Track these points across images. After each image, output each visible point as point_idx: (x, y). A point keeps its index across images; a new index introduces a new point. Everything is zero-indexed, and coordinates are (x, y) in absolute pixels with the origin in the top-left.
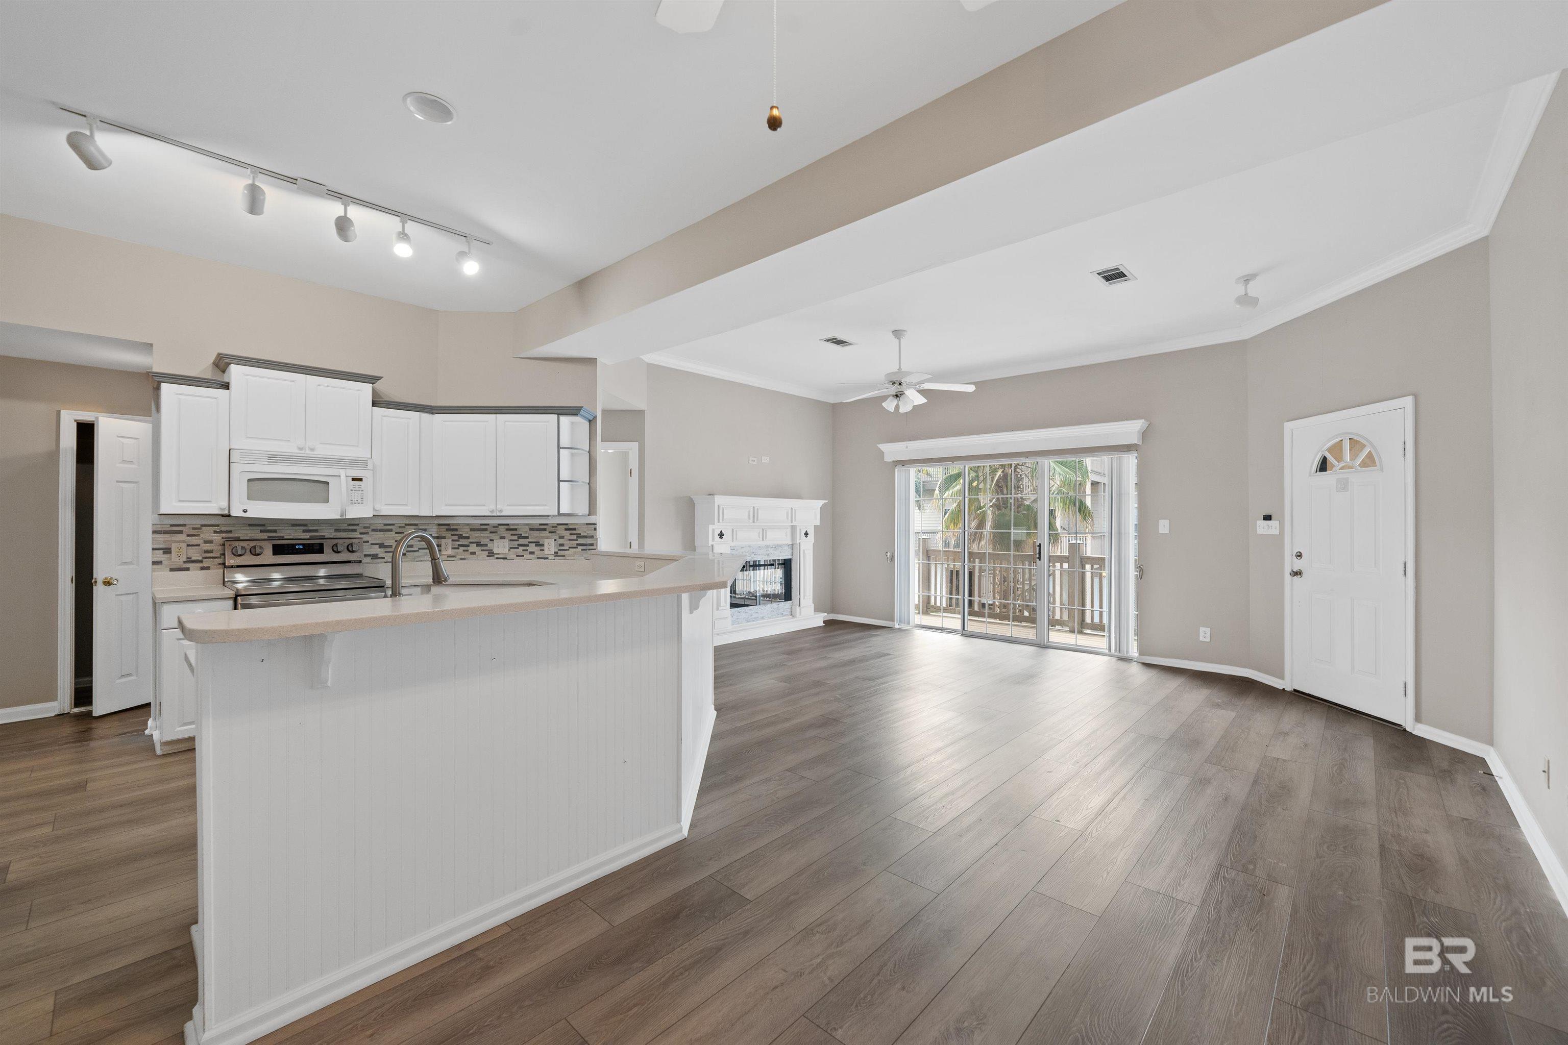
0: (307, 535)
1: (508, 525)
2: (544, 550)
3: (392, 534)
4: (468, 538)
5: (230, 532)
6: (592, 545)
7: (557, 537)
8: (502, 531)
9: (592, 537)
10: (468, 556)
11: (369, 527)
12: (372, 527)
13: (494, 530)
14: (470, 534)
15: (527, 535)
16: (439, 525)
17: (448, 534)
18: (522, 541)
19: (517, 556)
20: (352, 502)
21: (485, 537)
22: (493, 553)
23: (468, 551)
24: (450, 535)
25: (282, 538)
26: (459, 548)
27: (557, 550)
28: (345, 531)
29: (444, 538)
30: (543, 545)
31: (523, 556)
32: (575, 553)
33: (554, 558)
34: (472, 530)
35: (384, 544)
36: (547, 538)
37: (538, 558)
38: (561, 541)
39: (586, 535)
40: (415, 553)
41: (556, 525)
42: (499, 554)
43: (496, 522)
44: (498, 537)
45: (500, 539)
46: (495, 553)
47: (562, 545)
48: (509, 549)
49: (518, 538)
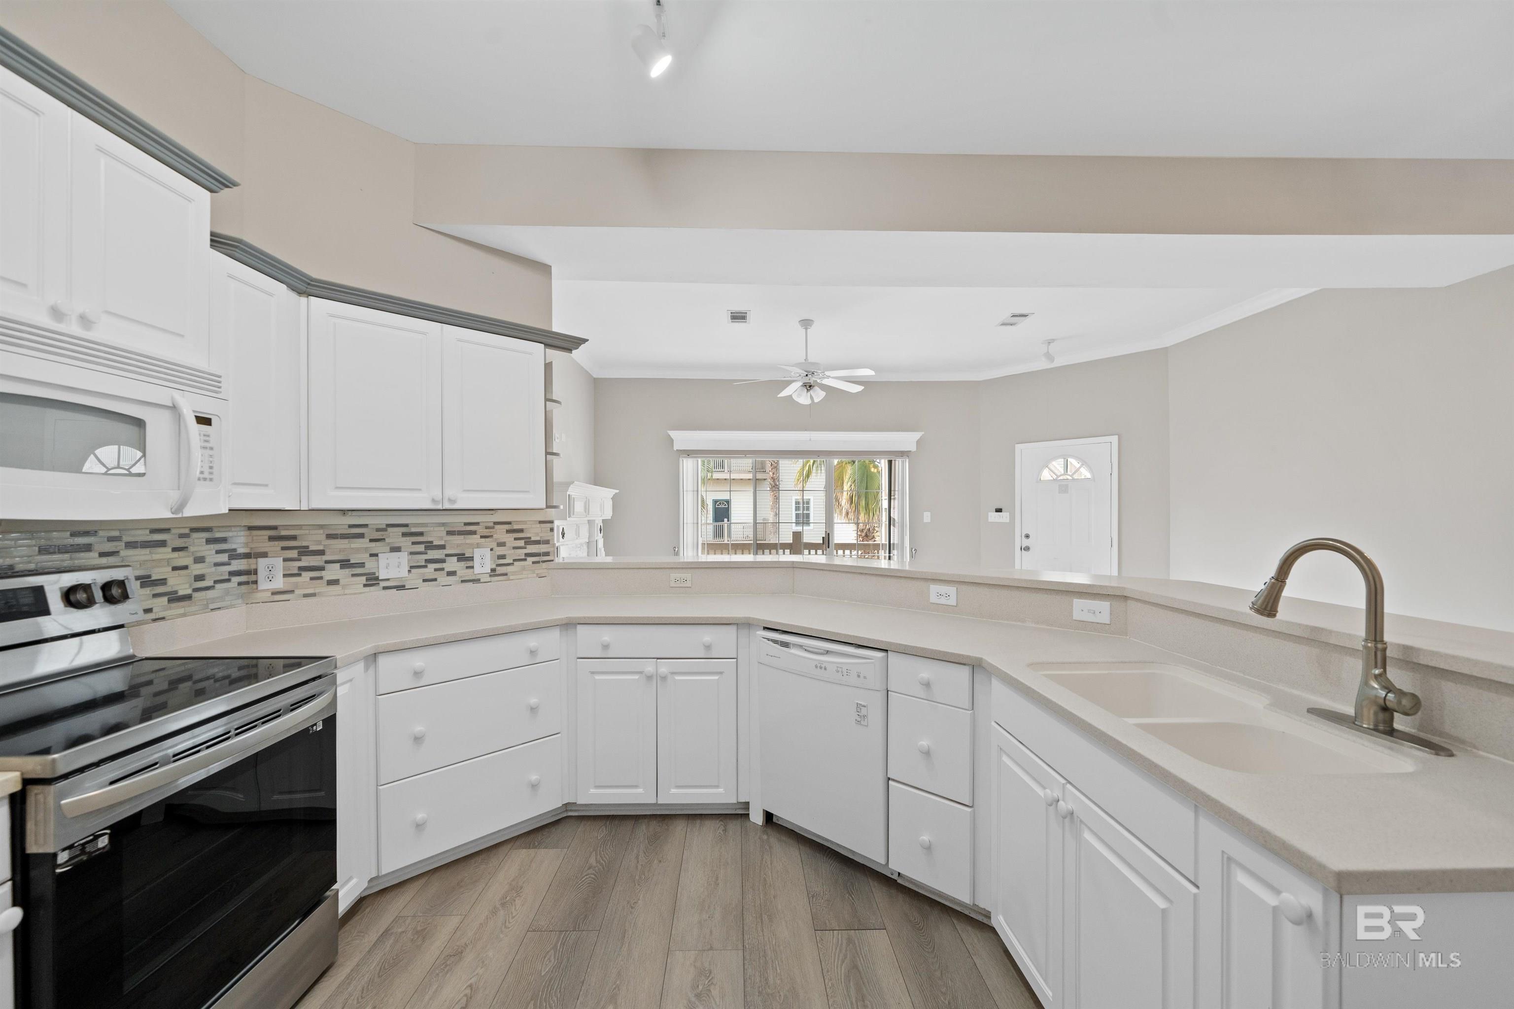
1: (406, 525)
2: (472, 567)
3: (165, 553)
4: (321, 553)
6: (547, 554)
7: (494, 545)
8: (394, 537)
9: (547, 542)
10: (320, 587)
12: (126, 539)
13: (377, 535)
14: (325, 546)
15: (442, 543)
16: (251, 528)
17: (273, 547)
18: (433, 554)
19: (424, 581)
21: (358, 550)
22: (377, 579)
23: (321, 578)
24: (279, 548)
26: (299, 575)
27: (494, 566)
29: (264, 555)
30: (471, 559)
31: (435, 580)
32: (524, 568)
33: (489, 579)
34: (331, 537)
35: (149, 576)
36: (478, 546)
37: (462, 581)
38: (500, 551)
39: (538, 539)
41: (492, 524)
42: (388, 580)
43: (382, 521)
44: (388, 549)
45: (391, 552)
46: (380, 579)
47: (503, 557)
48: (409, 569)
49: (427, 548)
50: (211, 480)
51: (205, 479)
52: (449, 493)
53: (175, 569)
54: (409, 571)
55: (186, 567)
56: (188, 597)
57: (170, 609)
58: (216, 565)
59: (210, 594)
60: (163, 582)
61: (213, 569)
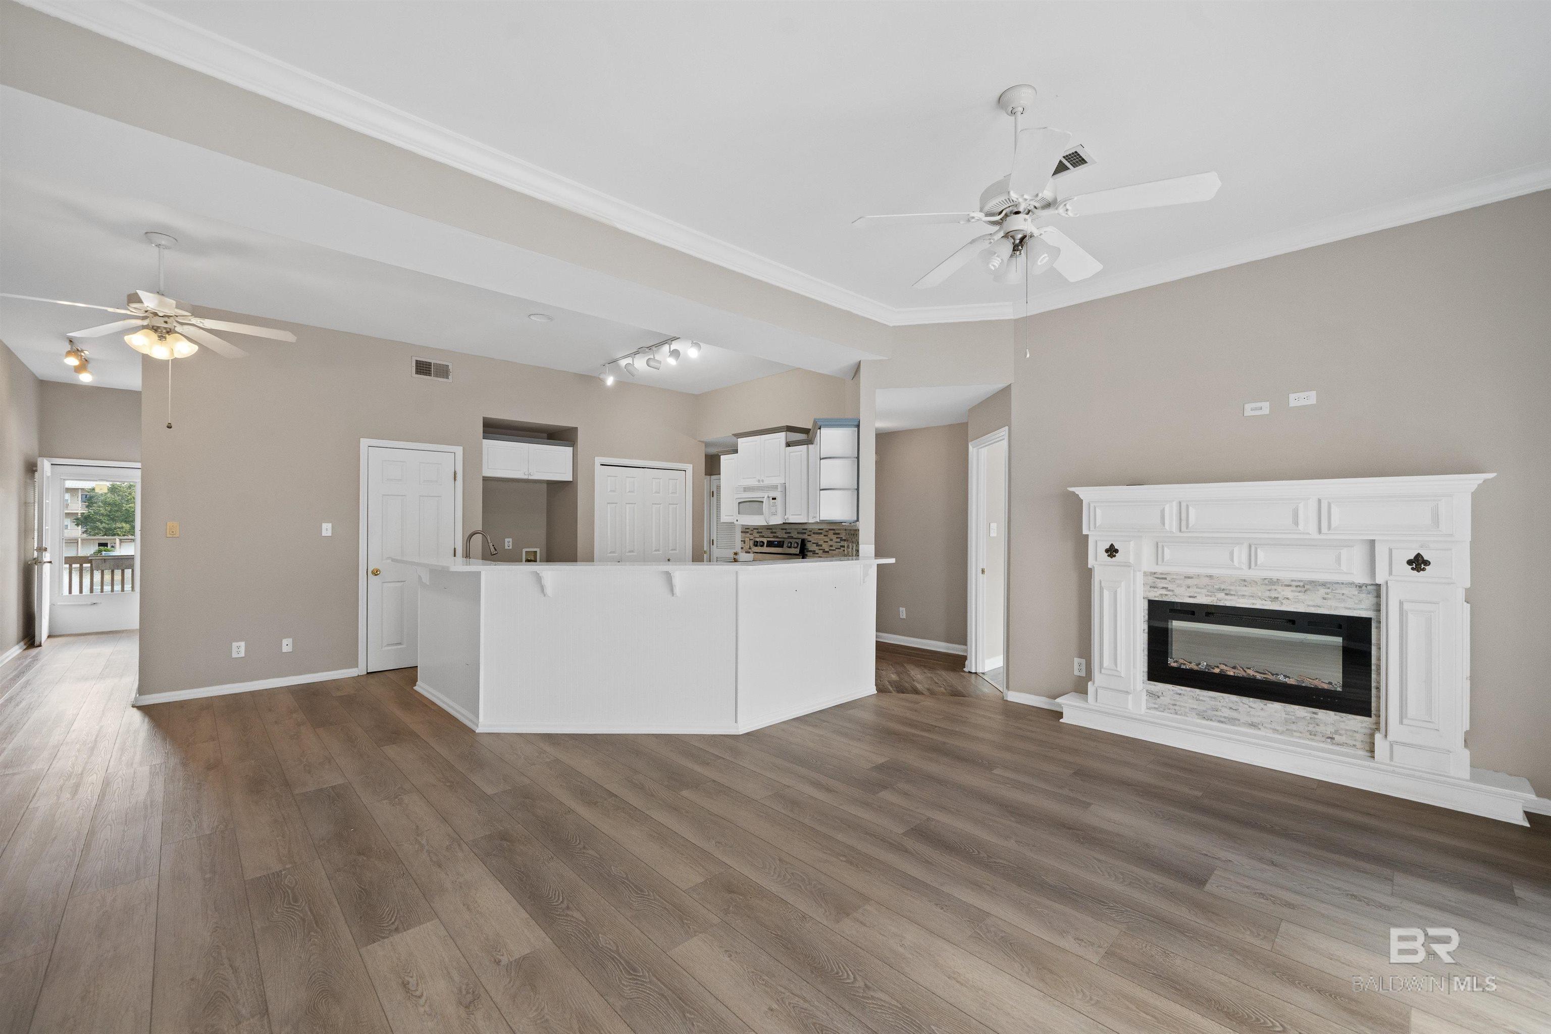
3: (822, 536)
11: (811, 531)
12: (813, 531)
40: (833, 551)
51: (775, 515)
53: (824, 542)
55: (827, 542)
56: (828, 552)
58: (836, 542)
60: (821, 546)
61: (835, 544)
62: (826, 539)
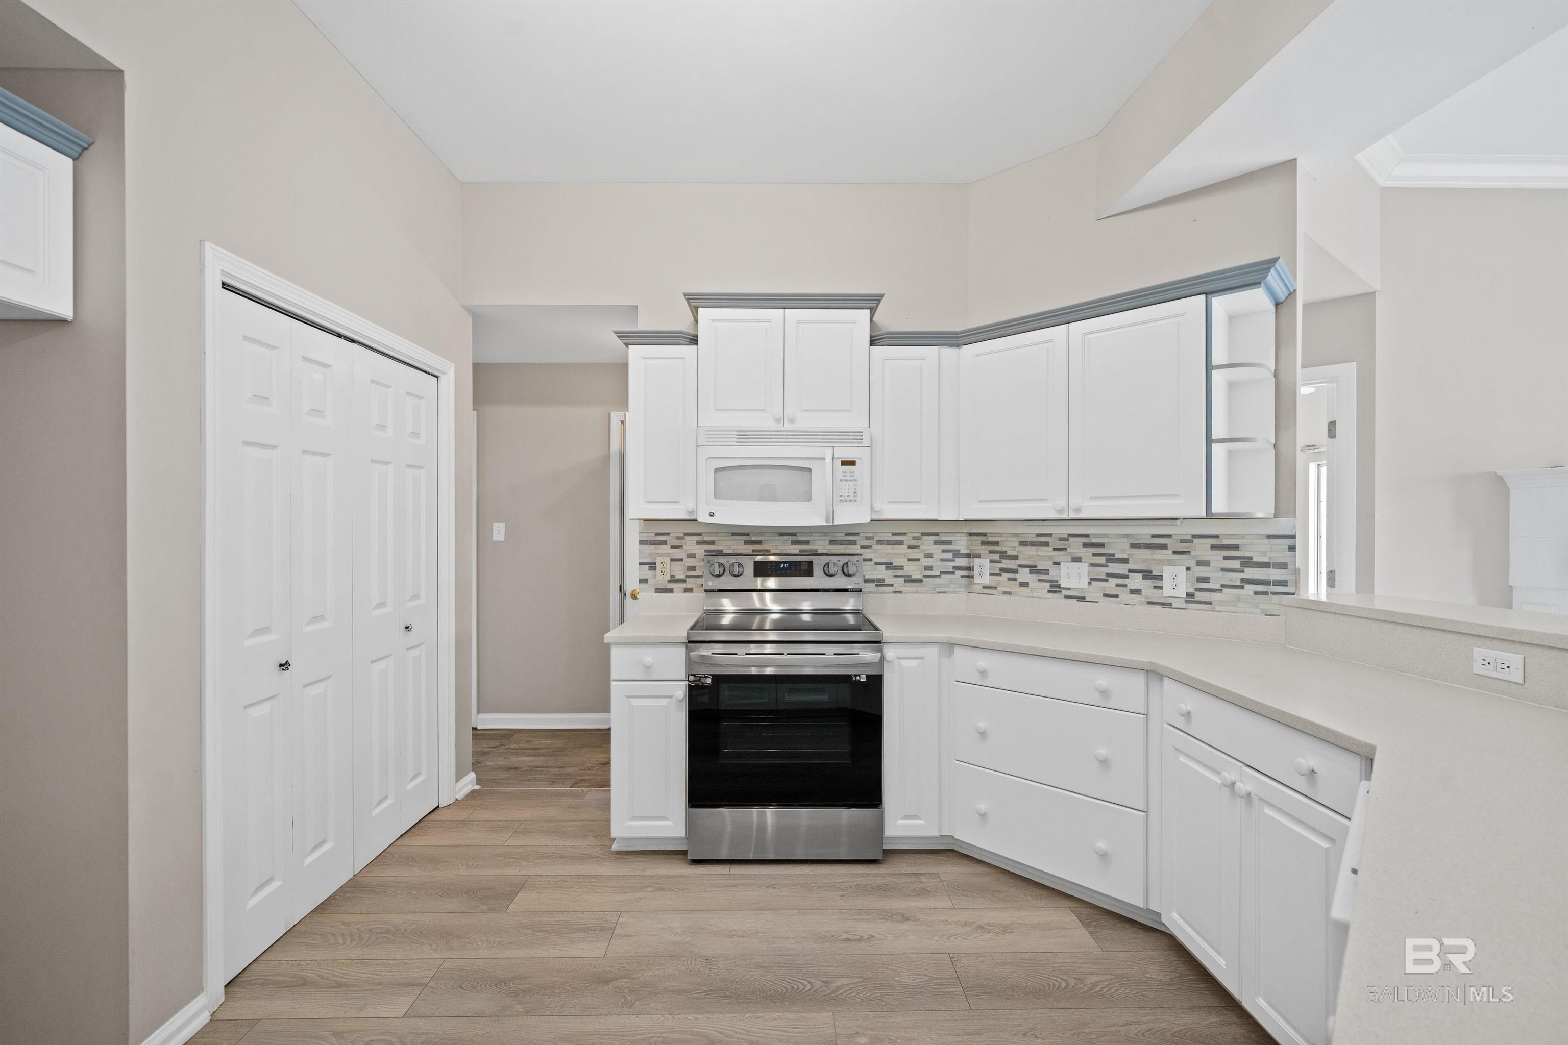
0: (796, 549)
1: (1087, 536)
2: (1161, 588)
3: (903, 549)
4: (1016, 557)
5: (713, 543)
6: (1284, 583)
7: (1192, 564)
8: (1075, 547)
9: (1284, 566)
10: (1014, 587)
11: (872, 538)
12: (876, 539)
13: (1060, 544)
14: (1018, 551)
15: (1125, 556)
16: (971, 535)
17: (984, 550)
18: (1114, 568)
19: (1105, 595)
20: (841, 498)
21: (1043, 558)
22: (1059, 586)
23: (1015, 579)
24: (987, 552)
25: (767, 553)
26: (1000, 575)
27: (1191, 590)
28: (842, 543)
29: (978, 556)
30: (1160, 577)
31: (1117, 596)
32: (1238, 599)
33: (1184, 605)
34: (1023, 544)
35: (892, 564)
36: (1170, 563)
37: (1149, 603)
38: (1202, 572)
39: (1266, 560)
41: (1189, 538)
42: (1069, 589)
43: (1064, 530)
44: (1069, 559)
45: (1072, 562)
46: (1061, 587)
47: (1206, 580)
48: (1089, 581)
49: (1108, 561)
50: (855, 500)
51: (851, 501)
52: (1075, 501)
53: (909, 560)
54: (1088, 583)
55: (918, 560)
56: (920, 581)
57: (905, 587)
59: (936, 580)
60: (901, 568)
61: (940, 563)
62: (914, 554)
